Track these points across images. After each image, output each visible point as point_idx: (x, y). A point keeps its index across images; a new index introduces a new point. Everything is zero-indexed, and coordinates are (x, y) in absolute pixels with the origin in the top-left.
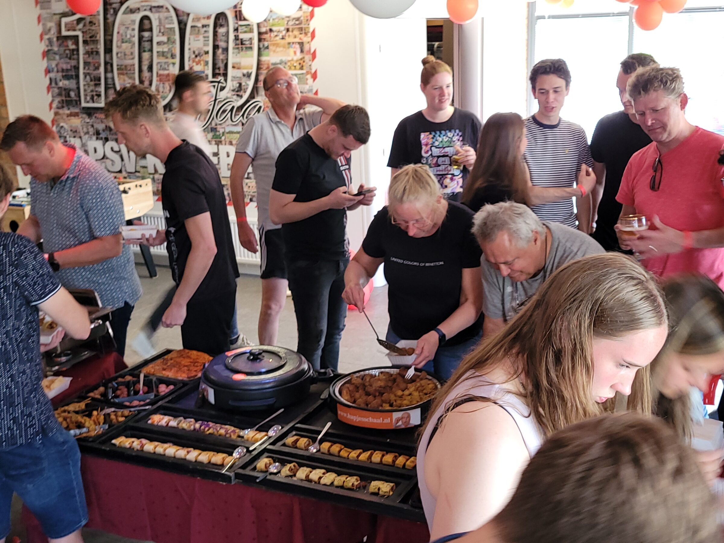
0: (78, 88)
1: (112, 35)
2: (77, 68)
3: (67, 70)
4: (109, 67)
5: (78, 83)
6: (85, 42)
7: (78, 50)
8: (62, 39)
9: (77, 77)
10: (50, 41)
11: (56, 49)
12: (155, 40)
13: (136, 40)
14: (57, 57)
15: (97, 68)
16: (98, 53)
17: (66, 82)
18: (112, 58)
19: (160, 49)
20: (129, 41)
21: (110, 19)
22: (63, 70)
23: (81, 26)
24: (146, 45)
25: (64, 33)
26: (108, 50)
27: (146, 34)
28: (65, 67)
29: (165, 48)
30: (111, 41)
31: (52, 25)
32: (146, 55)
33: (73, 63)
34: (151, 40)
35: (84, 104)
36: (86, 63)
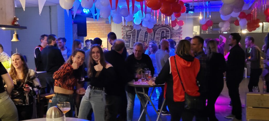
0: (130, 44)
1: (139, 35)
2: (130, 41)
3: (127, 41)
4: (137, 40)
5: (130, 43)
6: (132, 36)
7: (130, 37)
8: (127, 35)
9: (130, 42)
10: (124, 36)
11: (125, 37)
12: (148, 35)
13: (144, 36)
14: (125, 39)
15: (135, 40)
16: (135, 38)
17: (127, 43)
18: (138, 39)
19: (149, 37)
20: (142, 36)
21: (139, 32)
22: (126, 41)
23: (132, 33)
24: (146, 36)
25: (128, 34)
26: (138, 37)
27: (146, 35)
28: (127, 40)
29: (150, 37)
30: (138, 36)
31: (125, 33)
32: (146, 38)
33: (129, 40)
34: (147, 36)
35: (130, 47)
36: (132, 40)
